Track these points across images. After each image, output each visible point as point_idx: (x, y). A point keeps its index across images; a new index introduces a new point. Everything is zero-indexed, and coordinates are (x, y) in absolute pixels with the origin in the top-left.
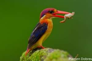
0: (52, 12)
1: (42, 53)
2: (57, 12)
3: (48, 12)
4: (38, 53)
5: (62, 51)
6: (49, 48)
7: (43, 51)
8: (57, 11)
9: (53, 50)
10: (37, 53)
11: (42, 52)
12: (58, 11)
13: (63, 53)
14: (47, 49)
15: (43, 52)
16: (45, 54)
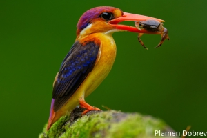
0: (108, 16)
1: (95, 124)
2: (122, 18)
3: (100, 16)
4: (85, 125)
5: (148, 119)
6: (113, 111)
7: (99, 118)
8: (122, 14)
9: (124, 116)
10: (81, 125)
11: (96, 121)
12: (125, 14)
13: (150, 123)
14: (109, 114)
15: (99, 122)
16: (104, 125)
